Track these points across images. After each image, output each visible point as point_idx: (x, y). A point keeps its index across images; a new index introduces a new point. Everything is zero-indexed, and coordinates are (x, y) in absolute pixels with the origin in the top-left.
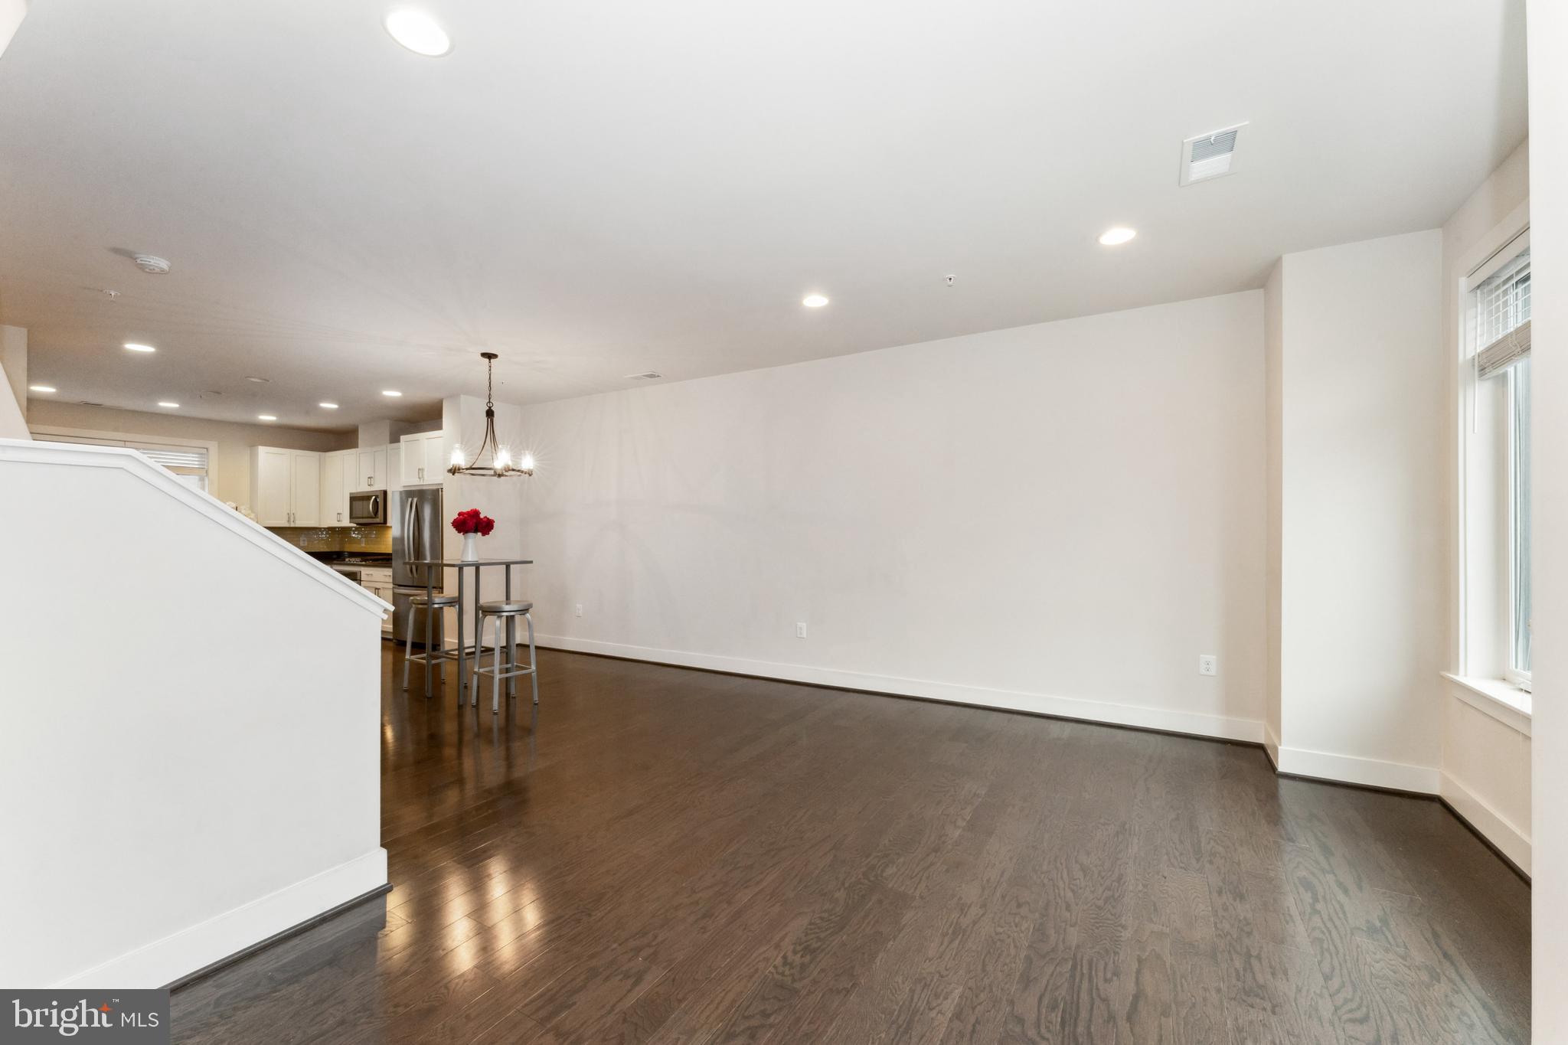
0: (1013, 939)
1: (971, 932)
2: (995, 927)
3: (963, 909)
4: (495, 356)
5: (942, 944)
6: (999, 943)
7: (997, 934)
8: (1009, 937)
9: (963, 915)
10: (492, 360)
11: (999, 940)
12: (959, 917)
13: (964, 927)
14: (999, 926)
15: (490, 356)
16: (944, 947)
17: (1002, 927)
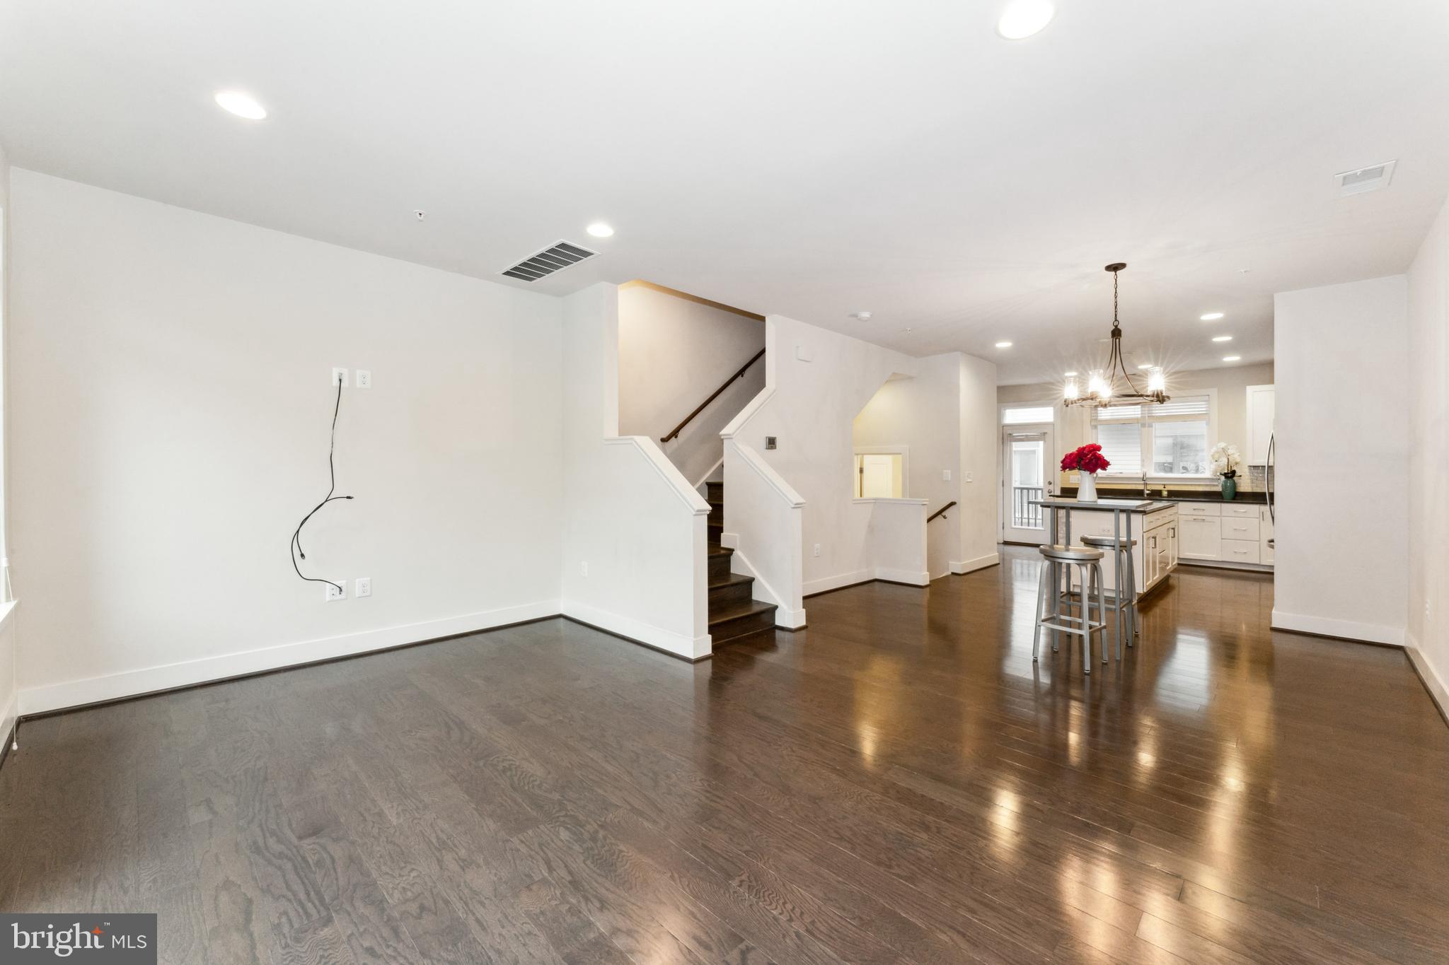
0: (395, 877)
1: (433, 853)
2: (421, 872)
3: (465, 864)
4: (1122, 266)
5: (442, 831)
6: (403, 865)
7: (413, 869)
8: (400, 875)
9: (457, 858)
10: (1118, 272)
11: (405, 867)
12: (457, 854)
13: (444, 851)
14: (418, 876)
15: (1115, 268)
16: (439, 832)
17: (414, 877)
